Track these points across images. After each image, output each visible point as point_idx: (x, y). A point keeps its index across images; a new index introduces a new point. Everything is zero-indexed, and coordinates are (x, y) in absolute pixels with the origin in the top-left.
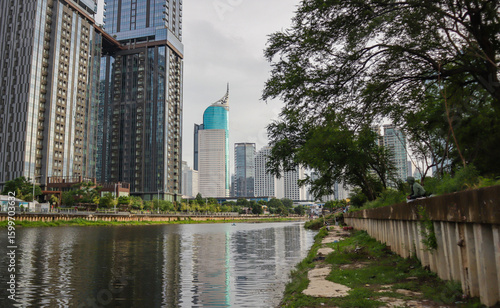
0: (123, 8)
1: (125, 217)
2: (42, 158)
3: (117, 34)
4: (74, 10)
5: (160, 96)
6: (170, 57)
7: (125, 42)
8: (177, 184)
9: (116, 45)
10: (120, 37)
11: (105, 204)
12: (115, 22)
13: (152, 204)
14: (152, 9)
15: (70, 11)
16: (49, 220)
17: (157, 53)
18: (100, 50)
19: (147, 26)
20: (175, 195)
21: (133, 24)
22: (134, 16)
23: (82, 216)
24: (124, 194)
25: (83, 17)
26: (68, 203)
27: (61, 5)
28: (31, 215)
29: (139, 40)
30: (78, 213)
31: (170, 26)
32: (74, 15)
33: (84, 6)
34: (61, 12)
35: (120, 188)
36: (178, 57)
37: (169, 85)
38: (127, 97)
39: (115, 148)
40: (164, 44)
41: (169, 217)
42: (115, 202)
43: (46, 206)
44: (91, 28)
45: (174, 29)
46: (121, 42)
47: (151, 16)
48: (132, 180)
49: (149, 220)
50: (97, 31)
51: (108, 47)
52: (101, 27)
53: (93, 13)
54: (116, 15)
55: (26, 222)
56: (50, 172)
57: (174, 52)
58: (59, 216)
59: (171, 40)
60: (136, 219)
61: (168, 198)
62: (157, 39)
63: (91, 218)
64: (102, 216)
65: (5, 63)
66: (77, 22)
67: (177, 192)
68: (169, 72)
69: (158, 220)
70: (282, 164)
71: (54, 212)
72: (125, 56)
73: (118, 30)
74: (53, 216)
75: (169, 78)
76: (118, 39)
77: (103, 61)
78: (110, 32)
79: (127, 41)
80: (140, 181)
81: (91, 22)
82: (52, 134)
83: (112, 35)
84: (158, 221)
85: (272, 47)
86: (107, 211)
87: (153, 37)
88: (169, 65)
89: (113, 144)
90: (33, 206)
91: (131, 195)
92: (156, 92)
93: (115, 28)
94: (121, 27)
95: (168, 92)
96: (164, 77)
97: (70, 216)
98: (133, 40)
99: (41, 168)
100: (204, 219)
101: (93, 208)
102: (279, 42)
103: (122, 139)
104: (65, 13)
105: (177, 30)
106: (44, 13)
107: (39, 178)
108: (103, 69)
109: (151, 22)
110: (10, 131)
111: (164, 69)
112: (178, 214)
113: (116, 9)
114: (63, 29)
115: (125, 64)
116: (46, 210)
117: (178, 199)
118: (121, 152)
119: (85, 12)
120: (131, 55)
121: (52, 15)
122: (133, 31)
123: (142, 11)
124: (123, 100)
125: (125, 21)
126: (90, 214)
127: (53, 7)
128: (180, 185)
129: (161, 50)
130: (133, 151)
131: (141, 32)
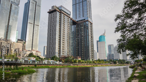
0: (77, 13)
1: (80, 65)
2: (60, 51)
4: (65, 15)
5: (87, 34)
6: (89, 24)
7: (78, 21)
8: (93, 56)
9: (76, 22)
10: (77, 20)
11: (75, 62)
12: (75, 17)
13: (87, 62)
14: (84, 12)
15: (64, 15)
16: (62, 66)
17: (86, 23)
18: (72, 24)
19: (83, 17)
20: (93, 59)
21: (80, 17)
22: (80, 15)
23: (70, 65)
24: (80, 59)
25: (68, 16)
26: (66, 62)
27: (62, 14)
28: (58, 65)
29: (81, 20)
30: (69, 64)
31: (89, 16)
32: (65, 16)
33: (68, 14)
34: (62, 16)
35: (79, 58)
36: (91, 24)
37: (89, 31)
39: (77, 48)
40: (88, 21)
41: (91, 65)
42: (77, 61)
43: (61, 62)
44: (70, 19)
45: (90, 17)
46: (77, 21)
47: (84, 14)
48: (82, 55)
49: (86, 66)
50: (71, 19)
51: (74, 23)
52: (72, 18)
53: (70, 15)
54: (75, 15)
55: (56, 66)
56: (61, 54)
57: (90, 23)
58: (64, 65)
59: (89, 20)
60: (83, 66)
61: (91, 60)
63: (72, 65)
64: (74, 65)
65: (51, 29)
66: (66, 18)
67: (93, 58)
70: (121, 50)
71: (63, 64)
72: (78, 25)
73: (76, 19)
74: (63, 65)
75: (89, 29)
76: (76, 21)
77: (73, 26)
78: (74, 19)
79: (79, 21)
80: (84, 56)
81: (69, 17)
82: (62, 45)
84: (88, 66)
85: (116, 18)
86: (76, 64)
87: (85, 19)
89: (76, 47)
90: (58, 62)
91: (81, 59)
92: (86, 33)
93: (75, 18)
95: (90, 33)
96: (88, 29)
97: (67, 65)
98: (80, 21)
99: (59, 53)
100: (101, 65)
101: (72, 63)
102: (118, 17)
103: (78, 45)
104: (63, 16)
105: (91, 17)
106: (59, 16)
107: (59, 56)
108: (73, 28)
109: (84, 16)
110: (52, 45)
111: (88, 27)
112: (94, 64)
113: (75, 13)
114: (63, 20)
115: (78, 27)
116: (61, 64)
117: (93, 60)
118: (78, 49)
119: (68, 15)
120: (80, 24)
121: (60, 17)
122: (80, 18)
123: (81, 13)
124: (78, 36)
125: (78, 16)
126: (72, 64)
127: (60, 15)
128: (94, 56)
129: (87, 23)
130: (81, 48)
131: (82, 18)
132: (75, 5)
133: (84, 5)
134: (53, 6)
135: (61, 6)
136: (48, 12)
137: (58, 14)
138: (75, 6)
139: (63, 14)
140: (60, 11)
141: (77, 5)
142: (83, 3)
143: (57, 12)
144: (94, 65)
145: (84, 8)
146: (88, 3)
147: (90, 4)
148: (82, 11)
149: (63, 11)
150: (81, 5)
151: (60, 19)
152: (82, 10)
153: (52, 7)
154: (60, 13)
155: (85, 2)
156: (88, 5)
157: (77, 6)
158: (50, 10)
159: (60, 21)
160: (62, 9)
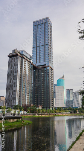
0: (37, 57)
1: (44, 115)
2: (20, 99)
3: (36, 64)
4: (26, 60)
6: (50, 70)
7: (38, 66)
9: (36, 67)
14: (45, 57)
16: (28, 116)
18: (32, 69)
19: (44, 62)
21: (40, 61)
22: (40, 59)
25: (28, 61)
29: (42, 65)
31: (50, 61)
32: (27, 61)
33: (29, 59)
35: (39, 106)
36: (52, 69)
37: (50, 77)
38: (39, 81)
39: (36, 95)
40: (49, 67)
44: (30, 64)
47: (45, 59)
48: (41, 104)
49: (49, 115)
50: (32, 64)
51: (34, 68)
53: (31, 60)
54: (36, 59)
56: (22, 102)
57: (51, 68)
59: (50, 65)
60: (46, 115)
61: (51, 109)
62: (47, 65)
65: (11, 75)
66: (27, 63)
67: (53, 107)
68: (50, 74)
69: (51, 115)
71: (27, 114)
72: (38, 70)
73: (36, 63)
76: (36, 65)
78: (34, 64)
79: (39, 66)
80: (43, 104)
81: (30, 62)
82: (22, 92)
83: (35, 64)
86: (39, 114)
87: (46, 65)
88: (50, 72)
89: (36, 94)
91: (43, 108)
92: (47, 80)
93: (35, 62)
94: (37, 62)
95: (50, 79)
97: (32, 115)
98: (40, 66)
100: (62, 115)
101: (36, 112)
103: (38, 92)
104: (24, 61)
105: (52, 62)
109: (45, 61)
110: (12, 92)
115: (38, 72)
117: (54, 109)
118: (38, 96)
119: (29, 60)
120: (40, 70)
121: (22, 62)
122: (40, 63)
123: (42, 58)
124: (38, 82)
125: (38, 60)
126: (36, 114)
127: (22, 60)
128: (54, 105)
129: (48, 68)
130: (41, 96)
131: (42, 63)
132: (35, 47)
133: (45, 49)
134: (15, 50)
135: (23, 51)
136: (8, 56)
137: (20, 59)
138: (36, 49)
139: (24, 58)
140: (21, 56)
141: (38, 48)
142: (45, 47)
143: (19, 57)
144: (55, 114)
145: (45, 52)
146: (50, 47)
147: (52, 48)
148: (43, 56)
149: (25, 56)
150: (42, 49)
151: (22, 64)
152: (43, 54)
153: (13, 50)
154: (22, 57)
155: (47, 46)
156: (50, 49)
157: (38, 50)
158: (11, 54)
159: (21, 66)
160: (24, 53)
